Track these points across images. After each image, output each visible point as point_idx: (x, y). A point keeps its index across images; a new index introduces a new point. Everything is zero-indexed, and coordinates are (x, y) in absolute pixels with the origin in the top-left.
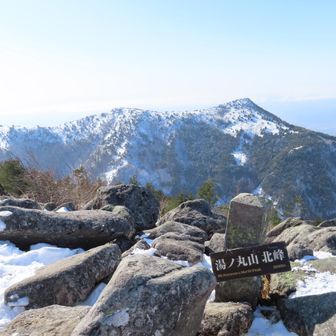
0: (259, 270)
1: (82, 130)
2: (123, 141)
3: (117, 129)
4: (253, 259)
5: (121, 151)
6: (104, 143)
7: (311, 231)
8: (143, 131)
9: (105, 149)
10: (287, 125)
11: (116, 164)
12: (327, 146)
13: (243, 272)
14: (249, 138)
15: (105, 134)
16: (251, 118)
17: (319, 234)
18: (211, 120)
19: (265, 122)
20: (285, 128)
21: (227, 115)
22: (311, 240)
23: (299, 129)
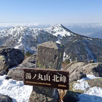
0: (50, 84)
1: (6, 33)
2: (20, 37)
3: (18, 33)
4: (47, 78)
5: (20, 40)
6: (14, 38)
7: (84, 65)
8: (27, 34)
9: (14, 40)
10: (73, 33)
11: (18, 44)
12: (85, 40)
13: (40, 83)
14: (61, 37)
15: (14, 35)
16: (62, 30)
17: (88, 67)
18: (49, 31)
19: (66, 32)
20: (72, 34)
21: (54, 29)
22: (84, 69)
23: (77, 34)
